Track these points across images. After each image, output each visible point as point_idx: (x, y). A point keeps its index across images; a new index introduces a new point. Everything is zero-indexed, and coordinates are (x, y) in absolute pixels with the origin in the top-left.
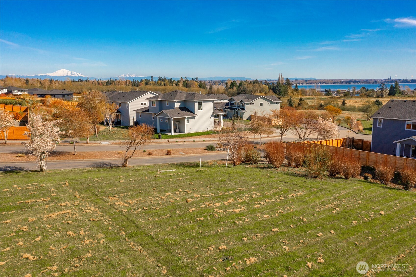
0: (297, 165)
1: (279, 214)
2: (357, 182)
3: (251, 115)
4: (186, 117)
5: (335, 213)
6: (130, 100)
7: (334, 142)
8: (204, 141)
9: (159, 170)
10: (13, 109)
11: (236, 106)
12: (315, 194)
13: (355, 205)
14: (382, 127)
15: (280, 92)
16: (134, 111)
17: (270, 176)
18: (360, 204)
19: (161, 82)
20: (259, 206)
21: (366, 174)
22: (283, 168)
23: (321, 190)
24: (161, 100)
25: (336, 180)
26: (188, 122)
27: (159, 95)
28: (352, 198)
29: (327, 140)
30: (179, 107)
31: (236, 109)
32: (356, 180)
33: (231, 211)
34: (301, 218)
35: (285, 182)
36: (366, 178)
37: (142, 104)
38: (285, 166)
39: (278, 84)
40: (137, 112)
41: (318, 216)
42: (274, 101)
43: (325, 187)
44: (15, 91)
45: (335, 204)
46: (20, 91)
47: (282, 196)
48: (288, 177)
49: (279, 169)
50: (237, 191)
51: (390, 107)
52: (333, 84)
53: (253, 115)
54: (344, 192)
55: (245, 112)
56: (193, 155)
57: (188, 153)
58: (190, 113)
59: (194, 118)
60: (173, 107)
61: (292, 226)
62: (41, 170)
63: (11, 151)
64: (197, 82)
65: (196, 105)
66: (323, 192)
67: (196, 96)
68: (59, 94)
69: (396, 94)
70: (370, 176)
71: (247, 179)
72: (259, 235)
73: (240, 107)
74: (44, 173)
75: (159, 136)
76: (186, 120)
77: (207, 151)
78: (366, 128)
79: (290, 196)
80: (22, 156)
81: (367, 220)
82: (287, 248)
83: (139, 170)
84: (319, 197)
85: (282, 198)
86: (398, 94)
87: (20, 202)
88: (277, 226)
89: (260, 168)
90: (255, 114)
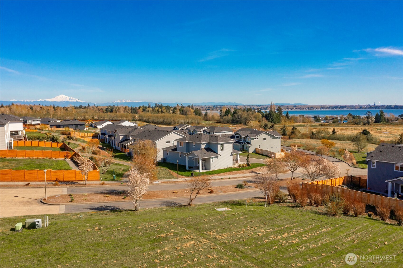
0: (317, 204)
1: (320, 244)
2: (364, 219)
3: (256, 148)
4: (212, 157)
5: (356, 243)
7: (337, 180)
8: (229, 178)
9: (216, 208)
10: (52, 145)
11: (242, 140)
12: (339, 229)
13: (367, 238)
14: (375, 168)
15: (272, 120)
16: (162, 149)
17: (302, 215)
18: (370, 237)
19: (159, 109)
20: (306, 238)
21: (370, 213)
22: (307, 207)
23: (342, 226)
24: (188, 142)
25: (349, 217)
26: (213, 161)
27: (186, 137)
28: (364, 232)
29: (332, 179)
30: (205, 148)
31: (242, 142)
32: (363, 218)
33: (290, 242)
34: (336, 246)
35: (315, 220)
36: (370, 215)
37: (167, 142)
38: (308, 205)
39: (271, 112)
40: (165, 150)
41: (346, 246)
42: (276, 136)
43: (344, 223)
44: (30, 121)
45: (354, 237)
46: (33, 121)
47: (317, 231)
48: (315, 215)
49: (305, 208)
50: (286, 227)
51: (381, 151)
52: (321, 109)
53: (257, 149)
54: (358, 228)
55: (250, 146)
56: (230, 193)
57: (224, 192)
58: (214, 153)
59: (217, 157)
60: (199, 148)
61: (332, 252)
62: (136, 210)
63: (93, 191)
64: (192, 108)
65: (219, 146)
66: (343, 228)
67: (218, 139)
68: (72, 125)
69: (381, 121)
70: (372, 214)
71: (287, 217)
72: (315, 257)
73: (245, 141)
74: (138, 212)
75: (192, 174)
76: (211, 159)
77: (238, 189)
78: (358, 161)
79: (322, 231)
80: (108, 197)
81: (377, 248)
82: (335, 265)
83: (201, 208)
84: (342, 232)
85: (318, 233)
86: (383, 121)
87: (158, 236)
88: (323, 252)
89: (291, 207)
90: (259, 148)
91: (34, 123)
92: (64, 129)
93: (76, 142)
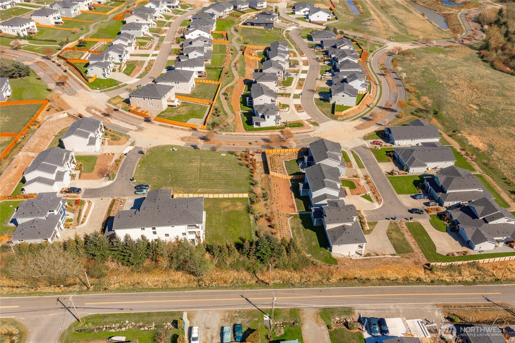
42: (352, 95)
53: (334, 103)
55: (331, 99)
62: (200, 149)
63: (199, 136)
65: (266, 117)
68: (263, 24)
80: (200, 140)
91: (242, 7)
92: (257, 27)
93: (235, 73)
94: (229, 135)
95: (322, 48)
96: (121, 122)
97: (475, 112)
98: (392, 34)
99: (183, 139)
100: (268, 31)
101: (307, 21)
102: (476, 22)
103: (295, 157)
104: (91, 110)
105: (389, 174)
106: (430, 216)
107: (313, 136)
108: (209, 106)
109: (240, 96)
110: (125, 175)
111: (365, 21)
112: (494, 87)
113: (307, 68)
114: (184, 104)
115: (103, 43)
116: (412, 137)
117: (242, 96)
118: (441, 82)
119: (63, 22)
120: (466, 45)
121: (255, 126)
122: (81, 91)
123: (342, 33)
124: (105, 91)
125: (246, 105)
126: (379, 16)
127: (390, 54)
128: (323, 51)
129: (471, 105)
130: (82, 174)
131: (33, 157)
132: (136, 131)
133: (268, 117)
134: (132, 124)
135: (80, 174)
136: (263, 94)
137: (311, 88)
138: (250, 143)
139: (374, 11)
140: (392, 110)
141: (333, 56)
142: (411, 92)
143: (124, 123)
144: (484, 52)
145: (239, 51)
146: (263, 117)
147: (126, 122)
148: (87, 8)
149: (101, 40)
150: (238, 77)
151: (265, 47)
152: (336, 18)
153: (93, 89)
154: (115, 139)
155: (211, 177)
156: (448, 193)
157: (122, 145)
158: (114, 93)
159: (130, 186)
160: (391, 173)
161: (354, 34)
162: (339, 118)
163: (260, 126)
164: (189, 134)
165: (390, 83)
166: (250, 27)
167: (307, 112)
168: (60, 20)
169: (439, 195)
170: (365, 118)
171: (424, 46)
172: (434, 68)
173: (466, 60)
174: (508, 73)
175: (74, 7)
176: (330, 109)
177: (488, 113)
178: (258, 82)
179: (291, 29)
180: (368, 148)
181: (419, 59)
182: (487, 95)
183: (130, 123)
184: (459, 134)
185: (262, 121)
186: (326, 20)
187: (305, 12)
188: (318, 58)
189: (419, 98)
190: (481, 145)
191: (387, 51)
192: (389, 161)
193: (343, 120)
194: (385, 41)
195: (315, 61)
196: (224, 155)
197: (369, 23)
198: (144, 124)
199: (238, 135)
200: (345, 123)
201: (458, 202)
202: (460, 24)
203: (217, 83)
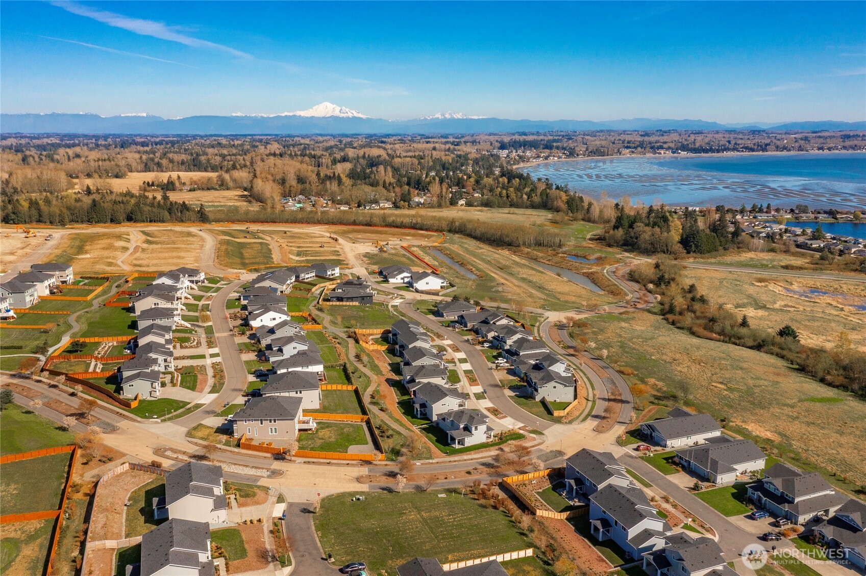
6: (434, 402)
8: (471, 459)
9: (439, 494)
16: (436, 414)
26: (468, 439)
30: (463, 429)
39: (695, 233)
40: (438, 417)
42: (568, 385)
53: (545, 399)
55: (538, 394)
58: (469, 433)
59: (471, 436)
60: (458, 428)
63: (381, 472)
65: (473, 429)
74: (400, 494)
80: (388, 478)
83: (431, 494)
90: (547, 397)
91: (307, 276)
92: (348, 303)
93: (366, 371)
94: (426, 464)
95: (466, 326)
96: (233, 466)
97: (726, 392)
98: (542, 302)
99: (359, 480)
100: (368, 307)
101: (412, 291)
102: (632, 281)
103: (546, 484)
104: (166, 453)
105: (694, 489)
106: (792, 540)
107: (548, 451)
108: (364, 424)
109: (397, 405)
110: (306, 554)
111: (493, 287)
112: (720, 358)
113: (462, 355)
114: (322, 425)
115: (110, 344)
116: (687, 433)
117: (398, 403)
118: (653, 358)
119: (15, 316)
120: (643, 310)
121: (457, 446)
122: (123, 424)
123: (477, 304)
124: (170, 419)
125: (417, 418)
126: (506, 279)
127: (560, 326)
128: (470, 330)
129: (714, 384)
130: (230, 563)
131: (113, 549)
132: (269, 477)
133: (476, 429)
134: (256, 468)
135: (226, 564)
136: (446, 395)
137: (492, 383)
138: (469, 473)
139: (495, 273)
140: (622, 402)
141: (491, 335)
142: (628, 375)
143: (241, 467)
144: (671, 317)
145: (347, 339)
146: (467, 429)
147: (244, 466)
148: (47, 292)
149: (105, 339)
150: (376, 377)
151: (382, 330)
152: (452, 285)
153: (146, 417)
154: (247, 496)
155: (453, 533)
156: (797, 503)
157: (263, 503)
158: (191, 420)
159: (329, 571)
160: (696, 488)
161: (494, 304)
162: (564, 420)
163: (463, 444)
164: (364, 471)
165: (591, 365)
166: (338, 303)
167: (512, 417)
168: (11, 313)
169: (786, 507)
170: (596, 417)
171: (593, 314)
172: (630, 340)
173: (657, 328)
174: (719, 341)
175: (30, 291)
176: (542, 409)
177: (743, 393)
178: (417, 381)
179: (397, 302)
180: (636, 457)
181: (602, 330)
182: (721, 369)
183: (251, 465)
184: (731, 424)
185: (467, 436)
186: (439, 288)
187: (403, 279)
188: (468, 341)
189: (643, 381)
190: (769, 435)
191: (553, 324)
192: (678, 471)
193: (570, 422)
194: (540, 311)
195: (466, 344)
196: (443, 495)
197: (500, 289)
198: (277, 465)
199: (441, 463)
200: (575, 426)
201: (815, 514)
202: (616, 285)
203: (350, 388)
